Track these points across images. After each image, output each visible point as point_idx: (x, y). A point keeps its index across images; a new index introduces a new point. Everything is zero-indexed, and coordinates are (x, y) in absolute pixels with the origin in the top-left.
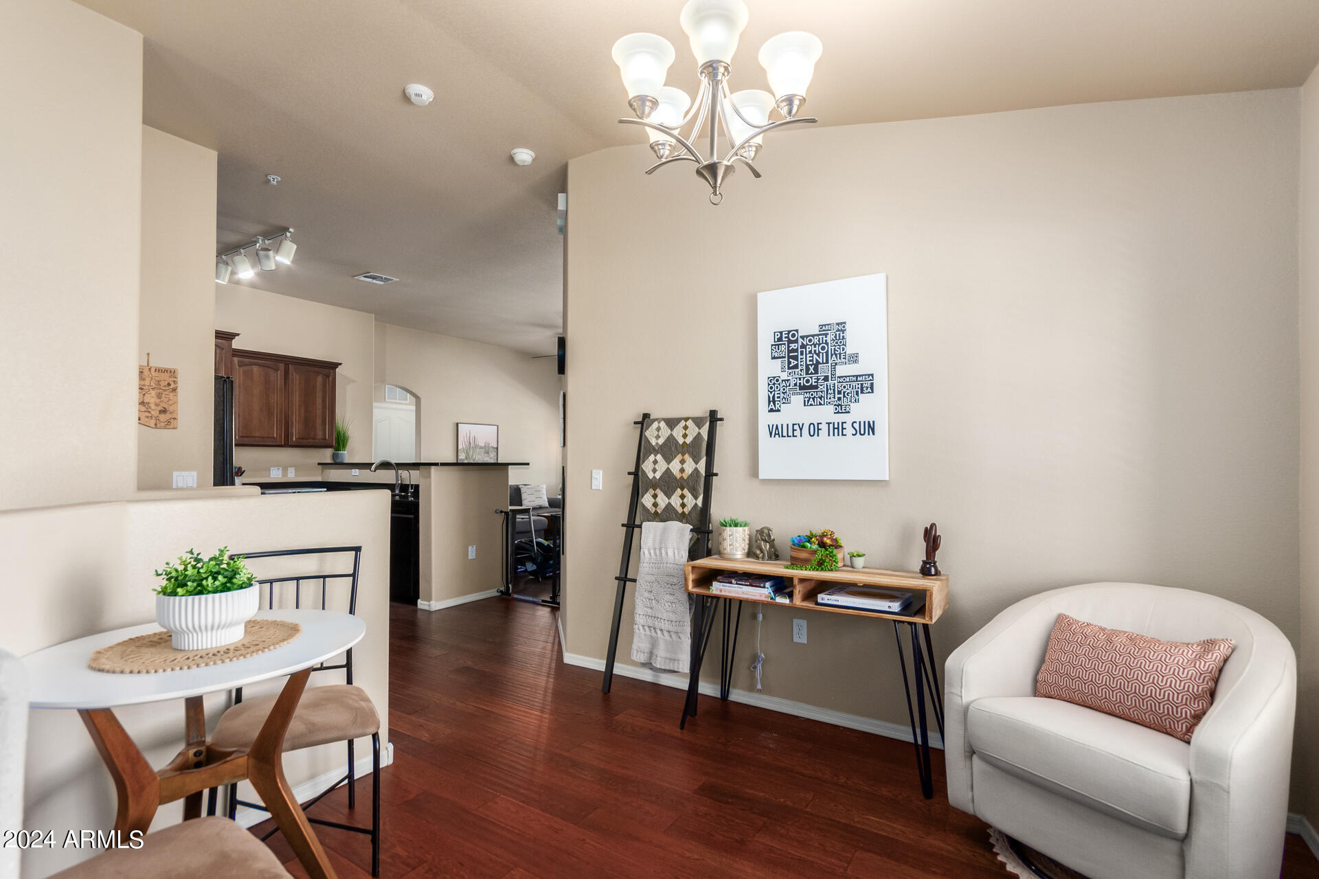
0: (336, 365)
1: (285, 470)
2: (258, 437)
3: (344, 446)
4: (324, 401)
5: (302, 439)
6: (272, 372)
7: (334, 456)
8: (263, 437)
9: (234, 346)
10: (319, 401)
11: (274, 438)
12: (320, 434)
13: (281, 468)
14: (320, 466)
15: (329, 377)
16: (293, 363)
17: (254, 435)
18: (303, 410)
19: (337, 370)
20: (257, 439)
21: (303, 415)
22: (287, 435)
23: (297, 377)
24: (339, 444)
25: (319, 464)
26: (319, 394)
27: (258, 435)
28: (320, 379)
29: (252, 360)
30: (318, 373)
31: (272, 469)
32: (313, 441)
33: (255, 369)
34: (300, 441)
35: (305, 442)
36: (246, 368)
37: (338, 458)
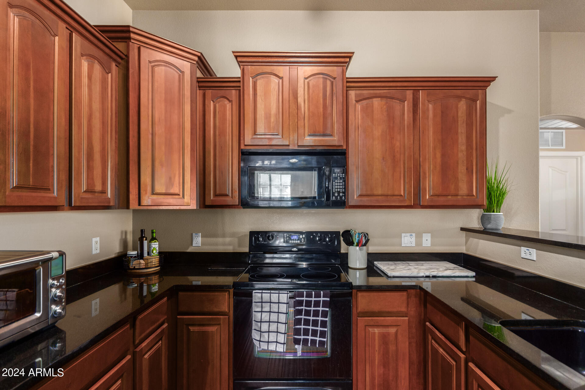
0: (487, 81)
1: (419, 236)
2: (381, 195)
3: (499, 204)
4: (469, 138)
5: (438, 196)
6: (397, 105)
7: (484, 219)
8: (387, 196)
9: (348, 75)
10: (462, 139)
11: (401, 195)
12: (463, 189)
13: (414, 234)
14: (464, 233)
15: (475, 101)
16: (424, 88)
17: (376, 193)
18: (439, 155)
19: (488, 90)
20: (380, 197)
21: (439, 160)
22: (418, 191)
23: (431, 106)
24: (490, 202)
25: (462, 229)
26: (462, 129)
27: (380, 192)
28: (462, 105)
29: (372, 91)
30: (460, 98)
31: (403, 235)
32: (454, 198)
33: (376, 103)
34: (435, 198)
35: (441, 200)
36: (365, 102)
37: (490, 223)
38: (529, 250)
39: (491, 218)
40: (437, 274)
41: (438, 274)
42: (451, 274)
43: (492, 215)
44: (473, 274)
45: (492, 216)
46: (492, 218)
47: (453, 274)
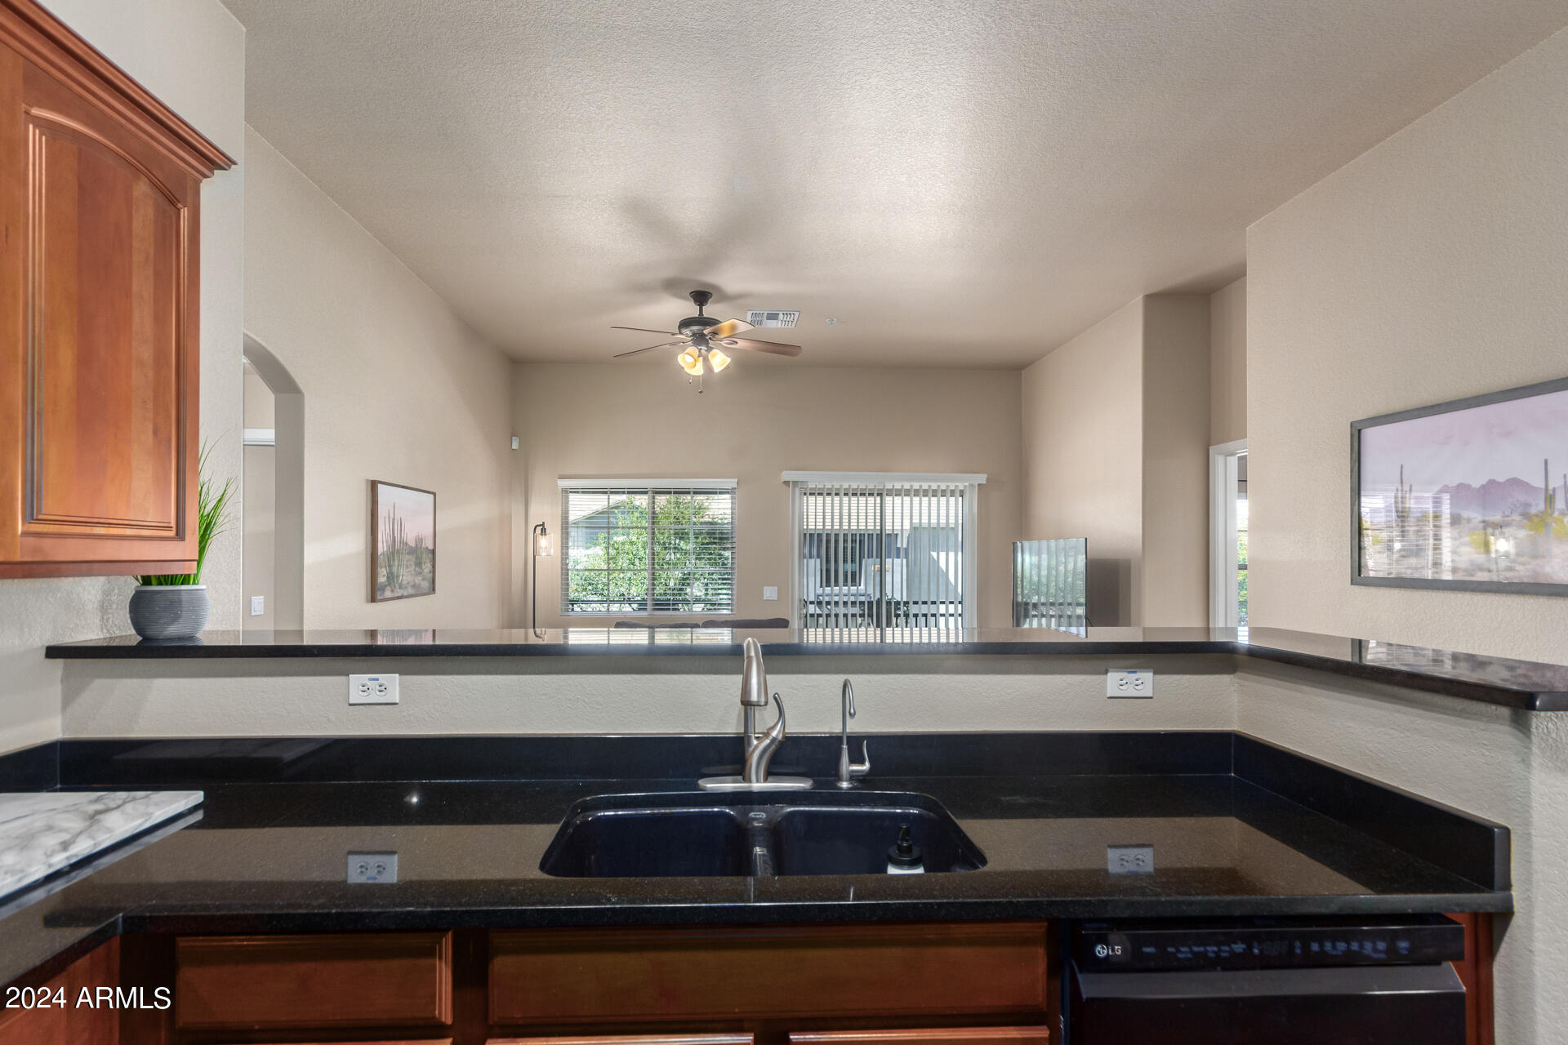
25: (53, 652)
37: (176, 618)
38: (377, 680)
39: (180, 601)
40: (95, 844)
41: (100, 844)
42: (140, 825)
43: (183, 593)
44: (198, 797)
45: (184, 597)
46: (184, 604)
47: (146, 820)
